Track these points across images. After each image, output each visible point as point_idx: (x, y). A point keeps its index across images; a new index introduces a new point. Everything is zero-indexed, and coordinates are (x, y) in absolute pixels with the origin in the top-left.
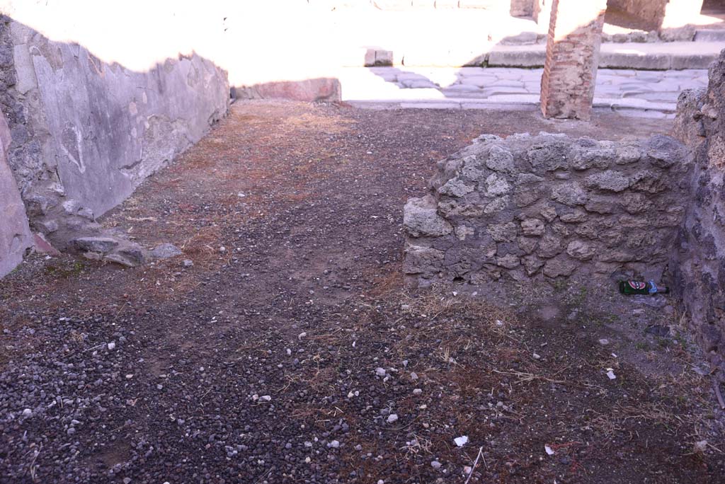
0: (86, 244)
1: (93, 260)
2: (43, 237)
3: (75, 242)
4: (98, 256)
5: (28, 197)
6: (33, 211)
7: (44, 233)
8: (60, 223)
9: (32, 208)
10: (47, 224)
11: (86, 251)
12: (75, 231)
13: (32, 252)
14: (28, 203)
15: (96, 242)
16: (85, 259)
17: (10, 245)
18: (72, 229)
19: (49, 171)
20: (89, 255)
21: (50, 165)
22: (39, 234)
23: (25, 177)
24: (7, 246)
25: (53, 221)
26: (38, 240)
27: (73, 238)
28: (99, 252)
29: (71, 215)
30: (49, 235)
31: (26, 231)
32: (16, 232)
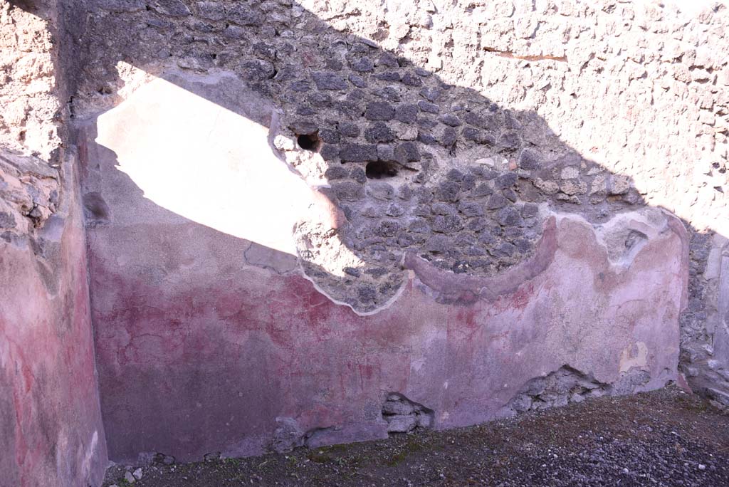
0: (715, 394)
1: (715, 408)
2: (684, 377)
3: (707, 389)
4: (720, 407)
5: (684, 347)
6: (684, 357)
7: (686, 374)
8: (700, 371)
9: (684, 355)
10: (691, 369)
11: (713, 399)
12: (710, 382)
13: (673, 384)
14: (683, 351)
15: (723, 396)
16: (710, 404)
17: (660, 373)
18: (708, 380)
19: (707, 335)
20: (713, 403)
21: (709, 331)
22: (683, 374)
23: (688, 333)
24: (657, 372)
25: (696, 369)
26: (680, 378)
27: (706, 386)
28: (723, 404)
29: (711, 370)
30: (689, 377)
31: (674, 368)
32: (667, 366)
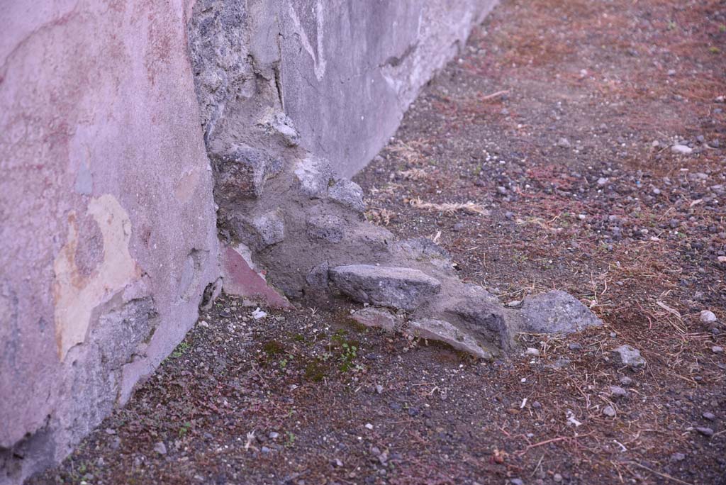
0: (360, 283)
1: (377, 331)
2: (247, 257)
3: (330, 275)
4: (391, 322)
5: (218, 147)
6: (229, 187)
7: (249, 245)
8: (288, 221)
9: (228, 177)
10: (260, 221)
11: (358, 303)
12: (328, 244)
13: (216, 294)
14: (220, 163)
15: (388, 281)
16: (354, 324)
17: (178, 280)
18: (320, 238)
19: (258, 76)
20: (365, 316)
21: (263, 59)
22: (241, 250)
23: (213, 91)
24: (173, 282)
25: (272, 215)
26: (234, 266)
27: (324, 266)
28: (393, 310)
29: (313, 198)
30: (262, 250)
31: (210, 240)
32: (192, 244)
